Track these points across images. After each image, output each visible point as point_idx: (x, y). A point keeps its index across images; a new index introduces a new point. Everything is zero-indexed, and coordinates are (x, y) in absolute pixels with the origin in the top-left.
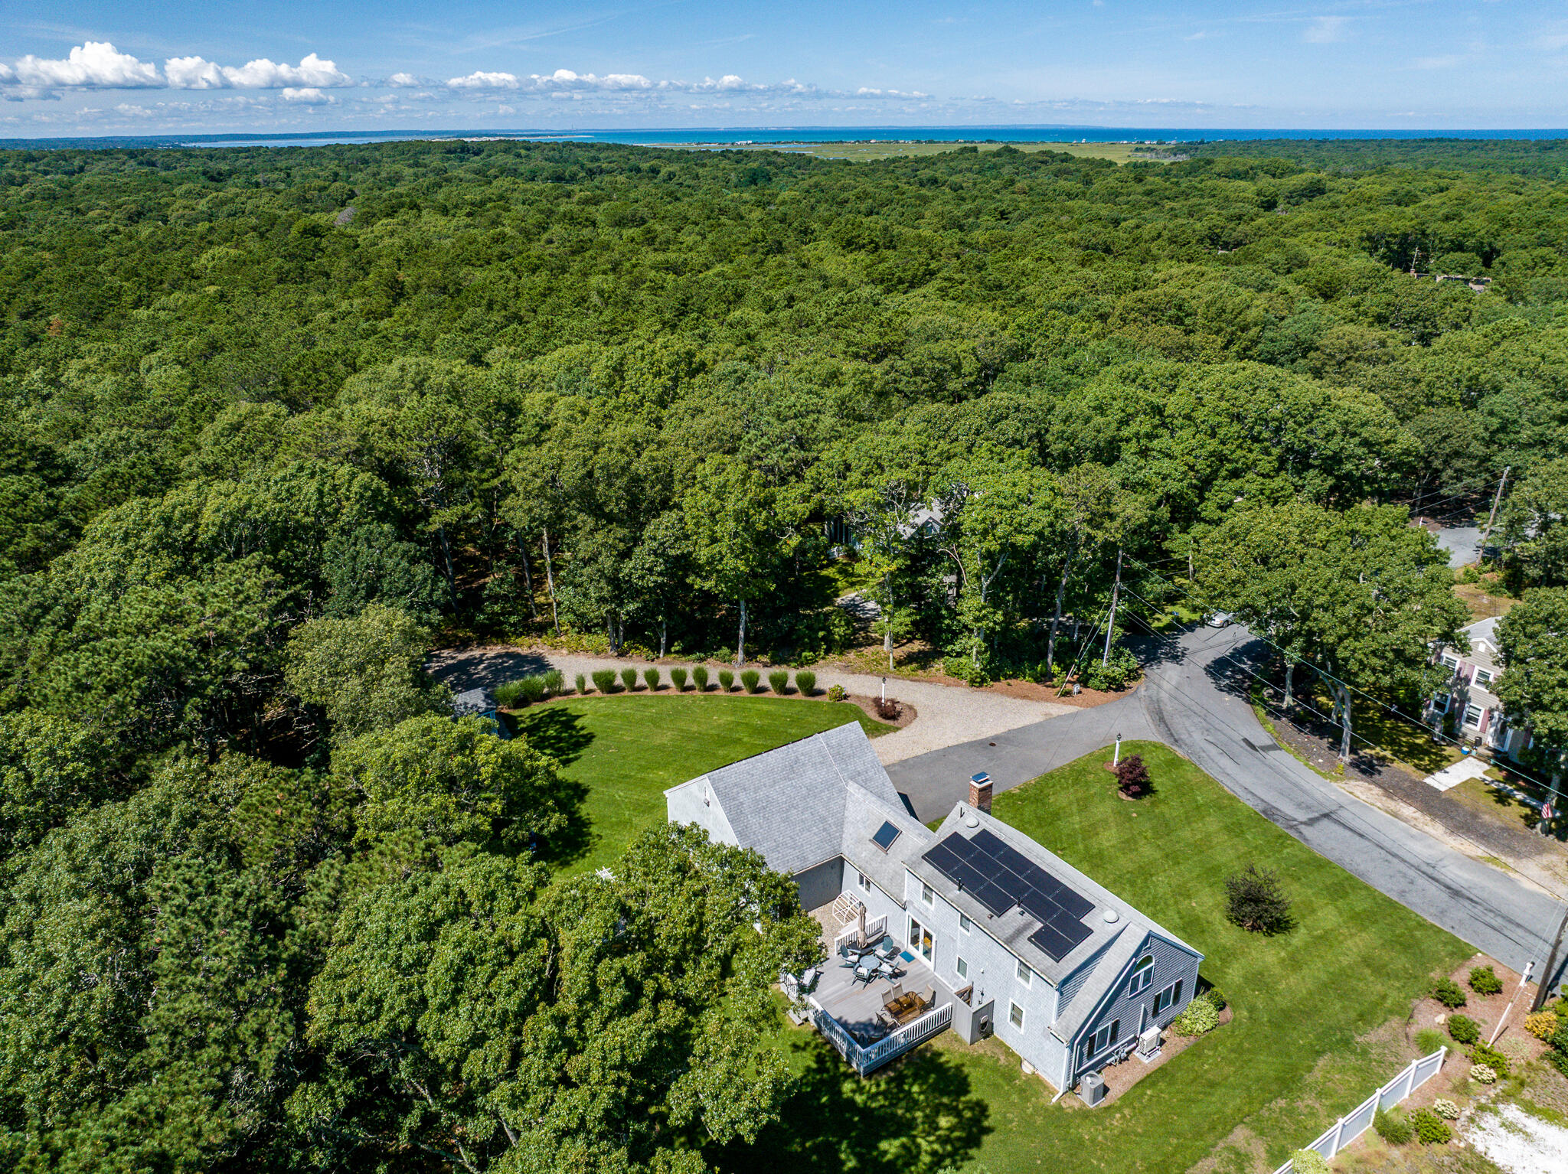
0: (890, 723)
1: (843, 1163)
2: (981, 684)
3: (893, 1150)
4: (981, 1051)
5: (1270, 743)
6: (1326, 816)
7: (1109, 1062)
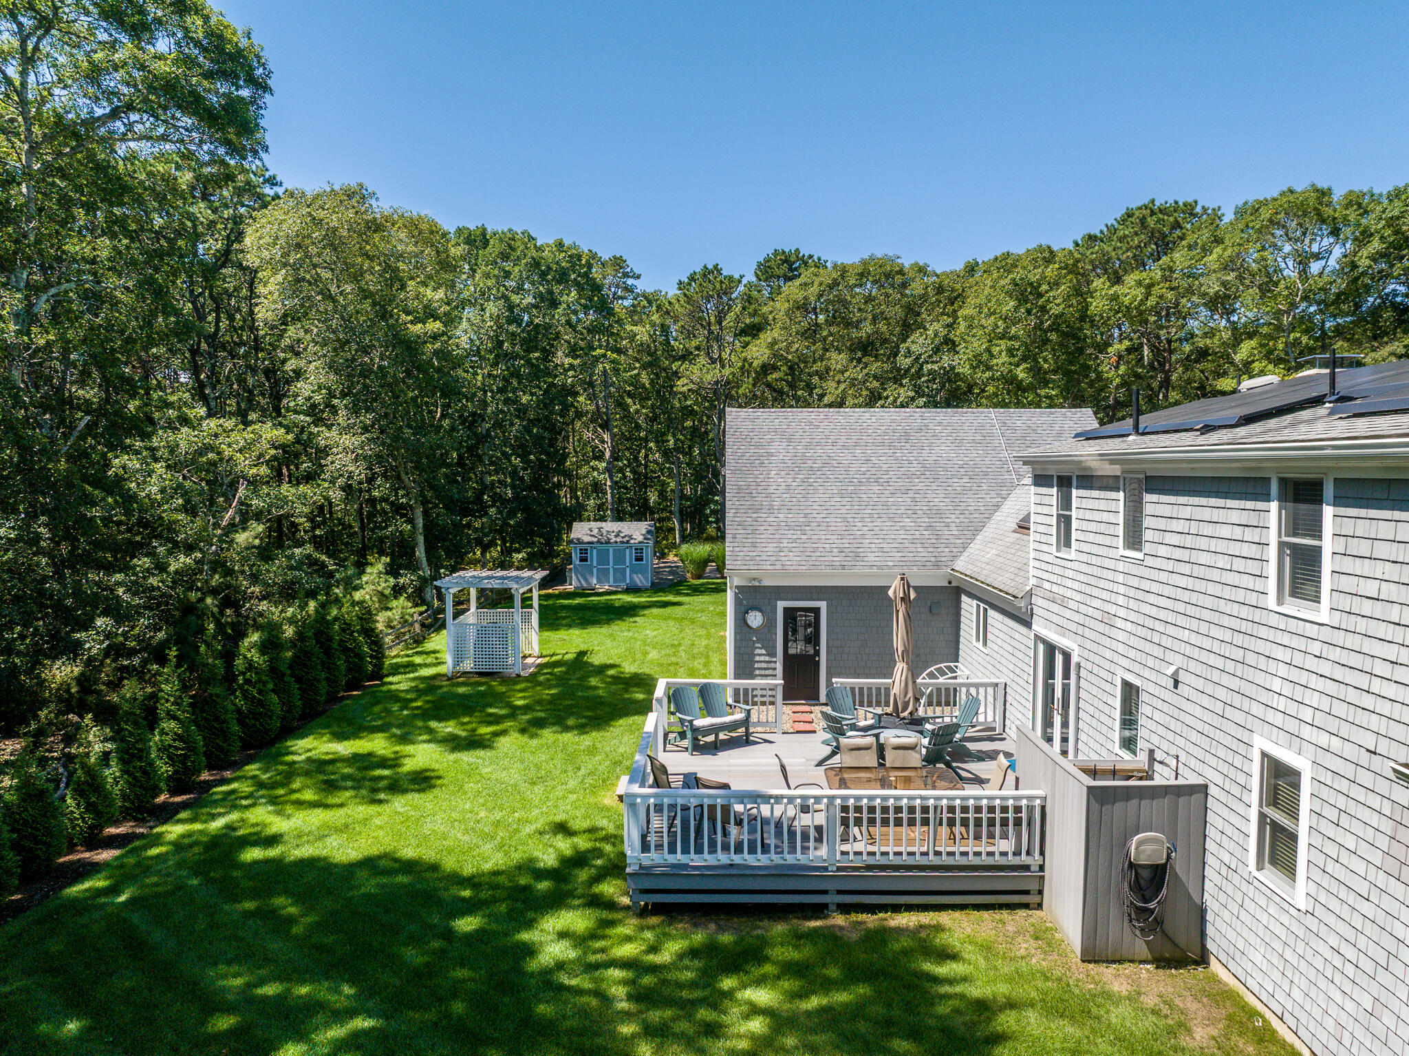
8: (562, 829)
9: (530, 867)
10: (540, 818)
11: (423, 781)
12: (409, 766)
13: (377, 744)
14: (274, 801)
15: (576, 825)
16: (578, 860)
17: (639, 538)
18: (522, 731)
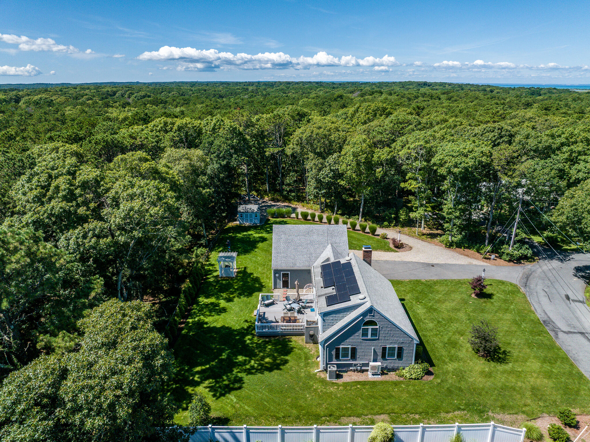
0: (396, 249)
1: (221, 355)
2: (449, 247)
3: (240, 359)
4: (307, 347)
5: (581, 300)
6: (582, 333)
7: (351, 368)
8: (246, 321)
9: (243, 328)
10: (243, 319)
11: (224, 310)
12: (222, 306)
13: (213, 300)
14: (203, 315)
15: (249, 321)
16: (249, 327)
17: (256, 210)
18: (238, 297)
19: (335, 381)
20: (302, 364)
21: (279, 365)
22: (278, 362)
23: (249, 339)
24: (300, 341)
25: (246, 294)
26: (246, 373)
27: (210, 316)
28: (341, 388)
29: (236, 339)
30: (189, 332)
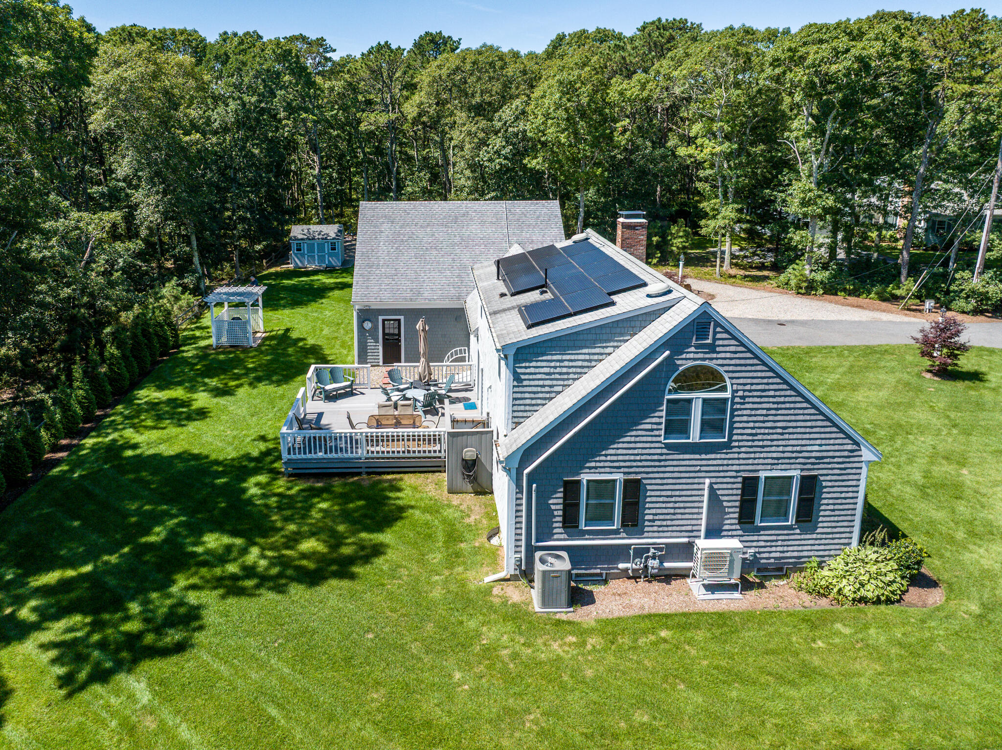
4: (455, 504)
7: (621, 566)
8: (263, 438)
9: (247, 457)
10: (254, 433)
11: (202, 414)
12: (196, 405)
13: (178, 393)
14: (133, 426)
15: (270, 436)
16: (267, 453)
17: (333, 235)
18: (250, 384)
19: (564, 614)
20: (436, 558)
21: (351, 560)
22: (346, 551)
23: (257, 484)
24: (431, 487)
25: (274, 378)
26: (221, 591)
27: (154, 428)
28: (593, 641)
29: (213, 486)
30: (72, 471)
